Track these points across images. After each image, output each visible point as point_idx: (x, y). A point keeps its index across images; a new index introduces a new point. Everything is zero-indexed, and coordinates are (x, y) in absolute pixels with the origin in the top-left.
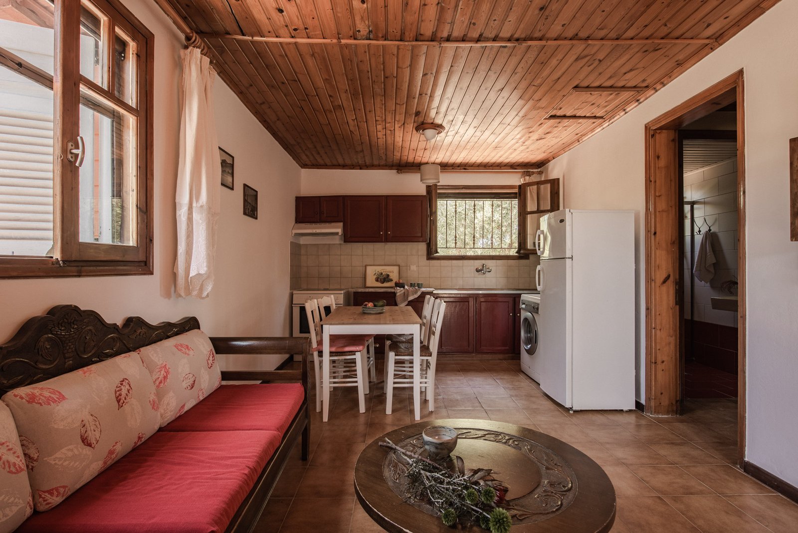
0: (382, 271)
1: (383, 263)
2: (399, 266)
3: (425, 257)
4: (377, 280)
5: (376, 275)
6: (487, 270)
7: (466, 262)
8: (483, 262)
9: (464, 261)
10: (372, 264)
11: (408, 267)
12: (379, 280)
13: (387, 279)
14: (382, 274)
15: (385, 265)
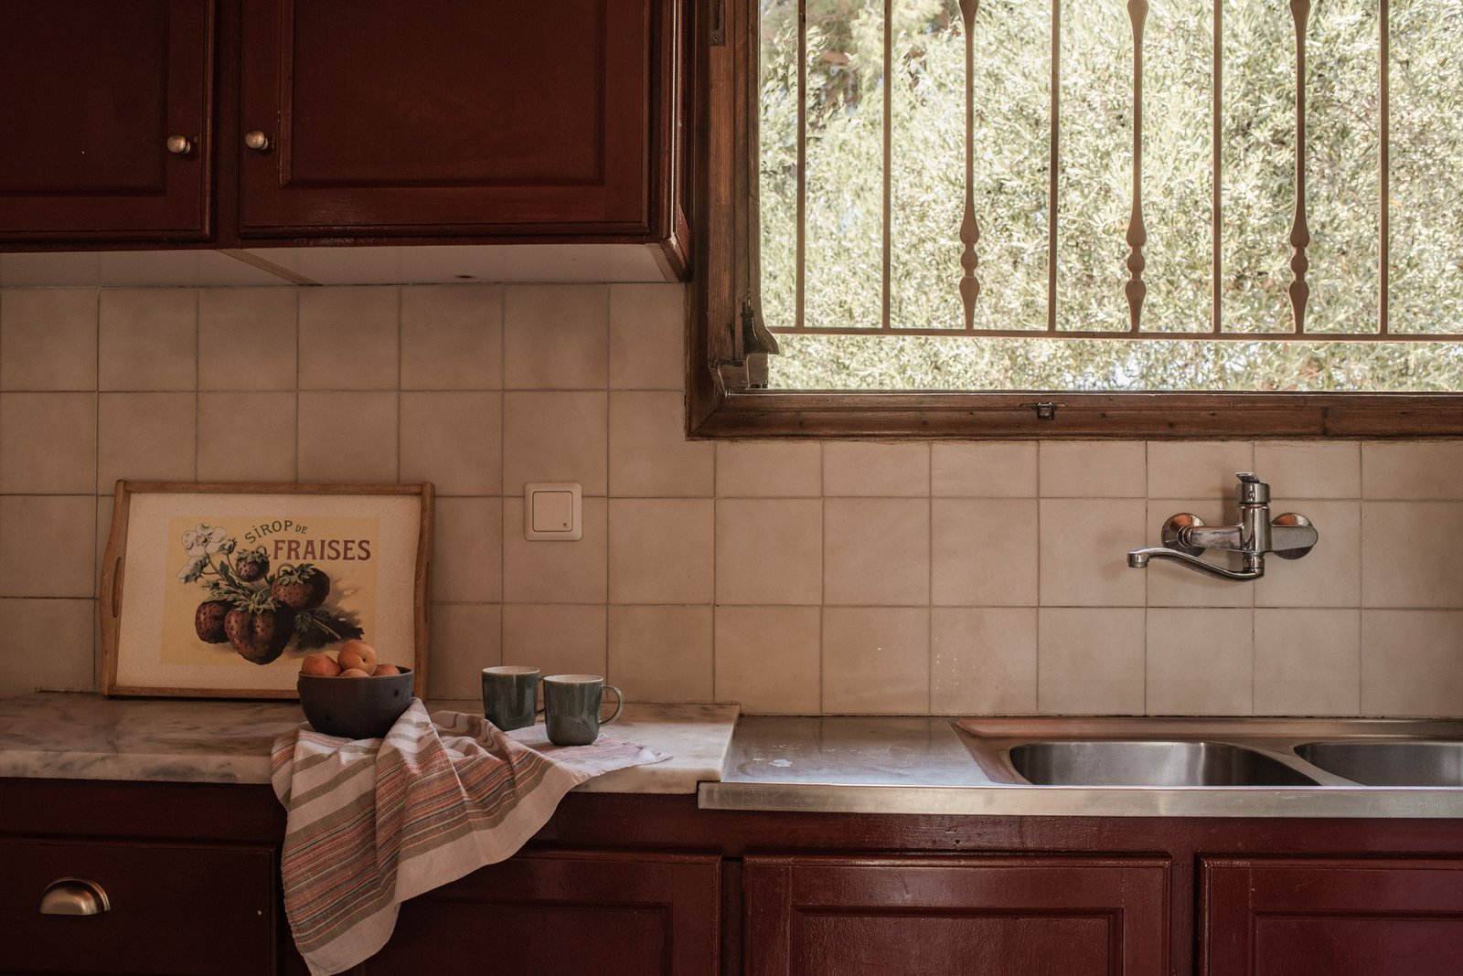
0: (267, 542)
1: (276, 467)
2: (425, 494)
3: (676, 411)
4: (213, 628)
5: (210, 575)
6: (1277, 534)
7: (1065, 455)
8: (1238, 456)
9: (1049, 447)
10: (183, 472)
11: (513, 506)
12: (233, 622)
13: (302, 622)
14: (261, 565)
15: (296, 487)
